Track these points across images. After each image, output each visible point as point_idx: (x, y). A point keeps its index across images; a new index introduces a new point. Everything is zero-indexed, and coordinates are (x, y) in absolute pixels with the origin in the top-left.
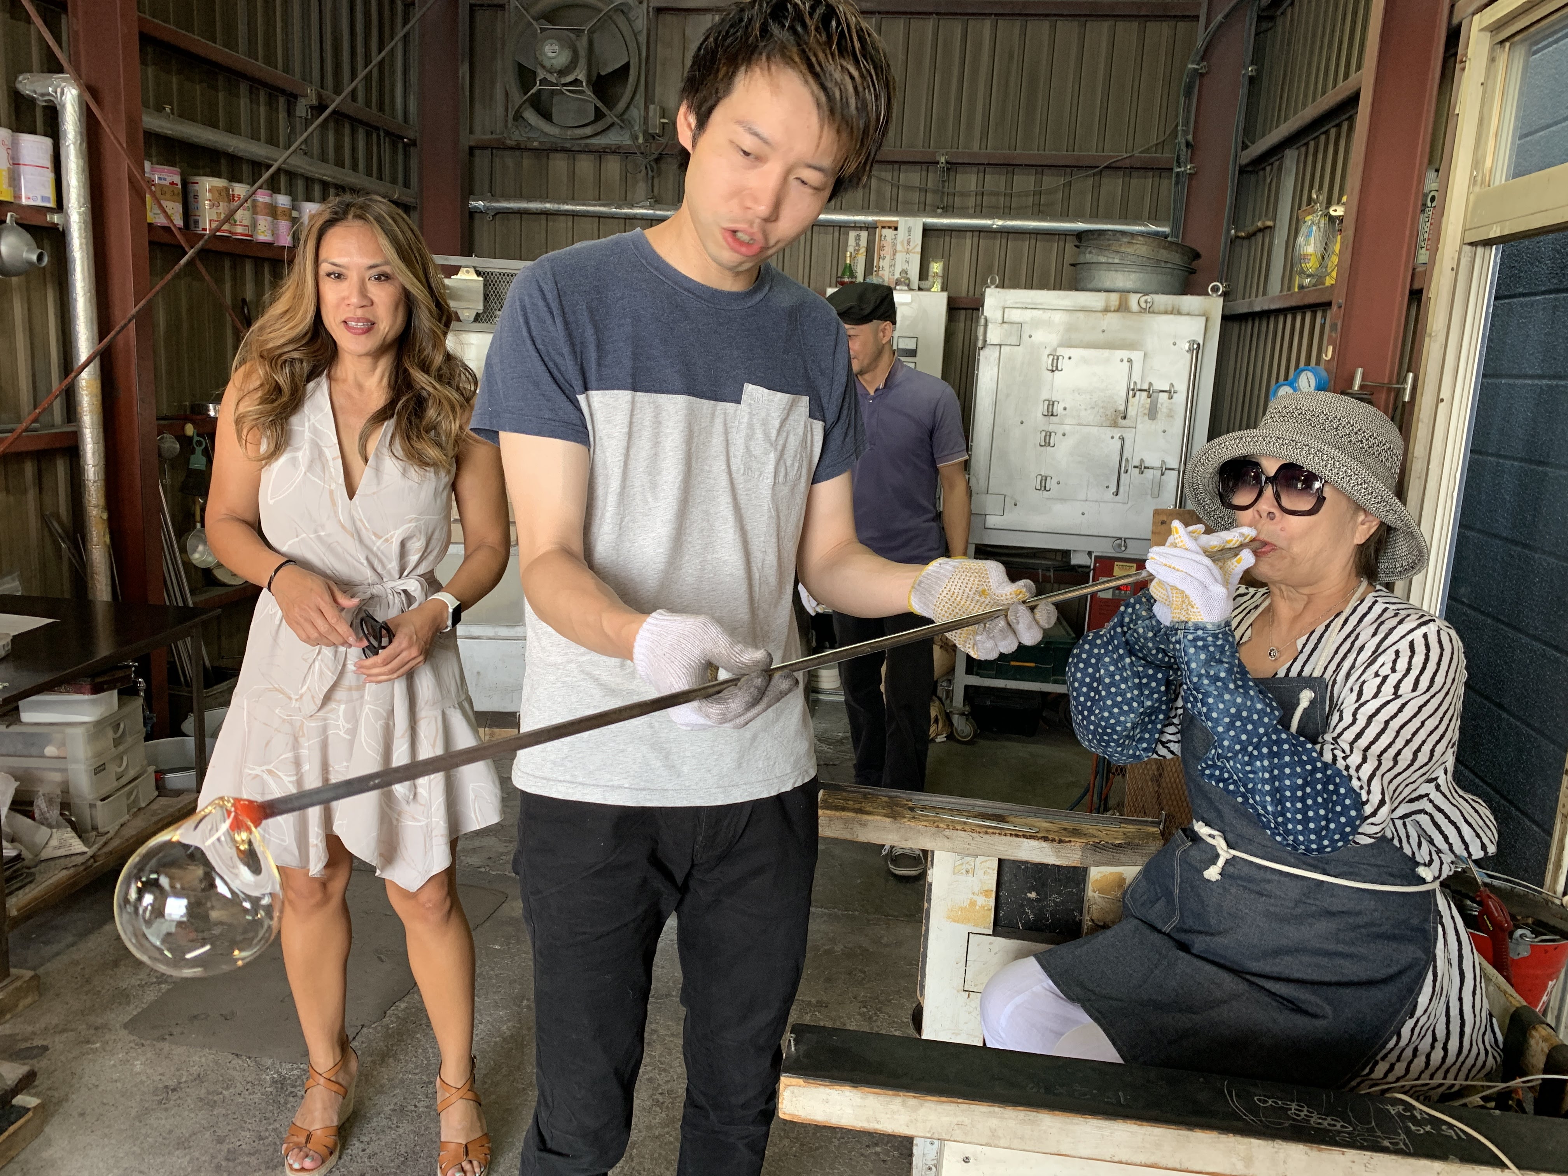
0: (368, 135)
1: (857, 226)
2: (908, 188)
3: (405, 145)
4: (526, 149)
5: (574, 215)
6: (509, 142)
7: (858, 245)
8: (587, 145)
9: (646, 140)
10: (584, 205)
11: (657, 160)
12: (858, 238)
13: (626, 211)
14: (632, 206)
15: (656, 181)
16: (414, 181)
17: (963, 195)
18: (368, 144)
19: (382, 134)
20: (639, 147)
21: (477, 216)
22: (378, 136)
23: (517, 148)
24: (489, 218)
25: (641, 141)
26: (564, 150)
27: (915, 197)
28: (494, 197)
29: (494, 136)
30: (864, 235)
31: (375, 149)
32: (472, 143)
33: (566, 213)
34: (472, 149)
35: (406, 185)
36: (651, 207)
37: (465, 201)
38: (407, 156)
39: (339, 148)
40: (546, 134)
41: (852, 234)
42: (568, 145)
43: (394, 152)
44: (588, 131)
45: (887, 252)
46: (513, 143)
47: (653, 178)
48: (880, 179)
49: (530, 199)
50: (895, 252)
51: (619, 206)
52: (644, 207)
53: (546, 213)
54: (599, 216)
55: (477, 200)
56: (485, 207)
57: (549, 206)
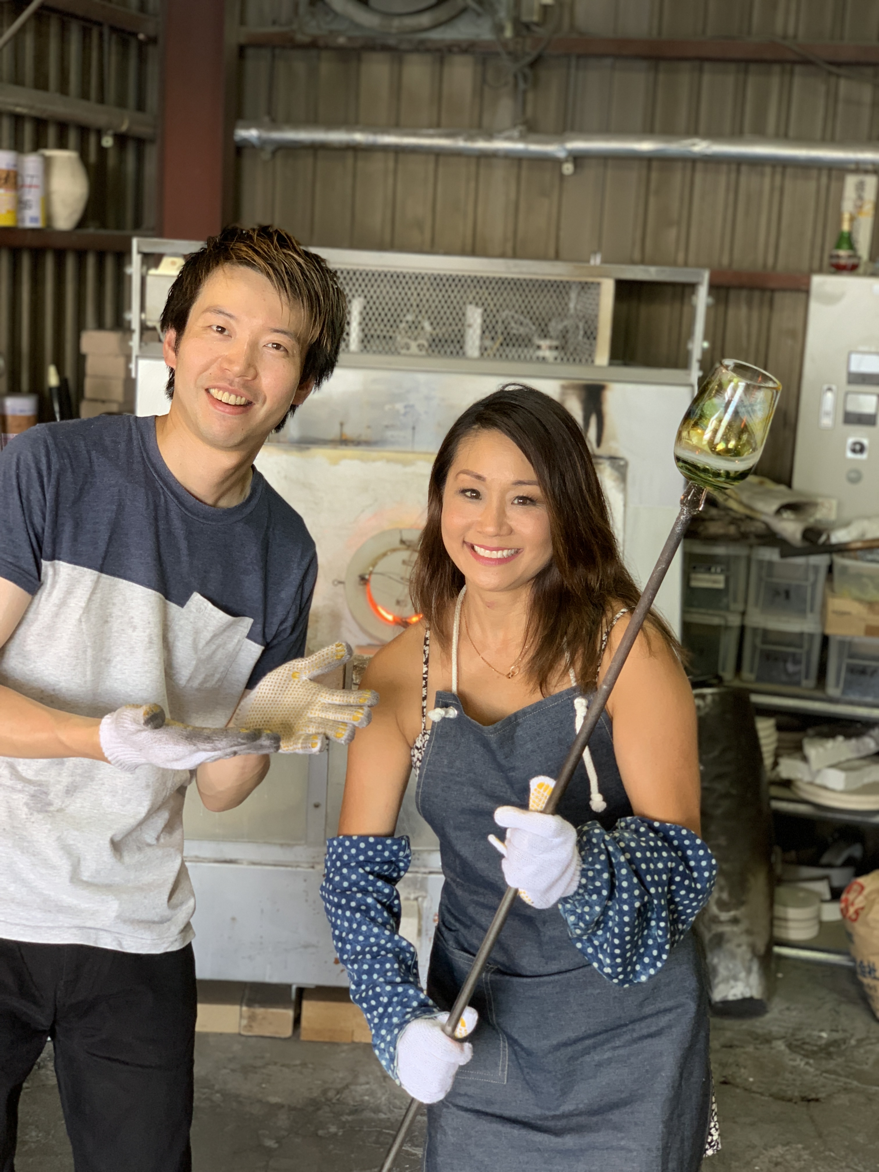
0: (86, 33)
1: (860, 169)
3: (142, 45)
4: (327, 48)
5: (398, 150)
6: (300, 38)
7: (860, 198)
8: (422, 42)
9: (517, 33)
10: (415, 135)
11: (534, 64)
12: (860, 187)
13: (481, 145)
14: (490, 136)
15: (530, 96)
16: (152, 100)
18: (85, 48)
19: (106, 31)
20: (505, 44)
21: (247, 153)
22: (101, 35)
23: (313, 45)
24: (266, 155)
25: (508, 33)
26: (385, 48)
28: (275, 123)
29: (276, 29)
30: (871, 183)
31: (95, 55)
32: (243, 40)
33: (386, 148)
34: (242, 50)
35: (141, 107)
36: (522, 138)
37: (229, 131)
38: (142, 59)
39: (40, 58)
40: (358, 26)
41: (851, 181)
42: (392, 42)
43: (124, 56)
44: (425, 20)
46: (306, 39)
47: (525, 92)
49: (331, 125)
51: (471, 138)
52: (509, 139)
53: (354, 149)
54: (438, 154)
55: (248, 127)
56: (259, 138)
57: (359, 137)
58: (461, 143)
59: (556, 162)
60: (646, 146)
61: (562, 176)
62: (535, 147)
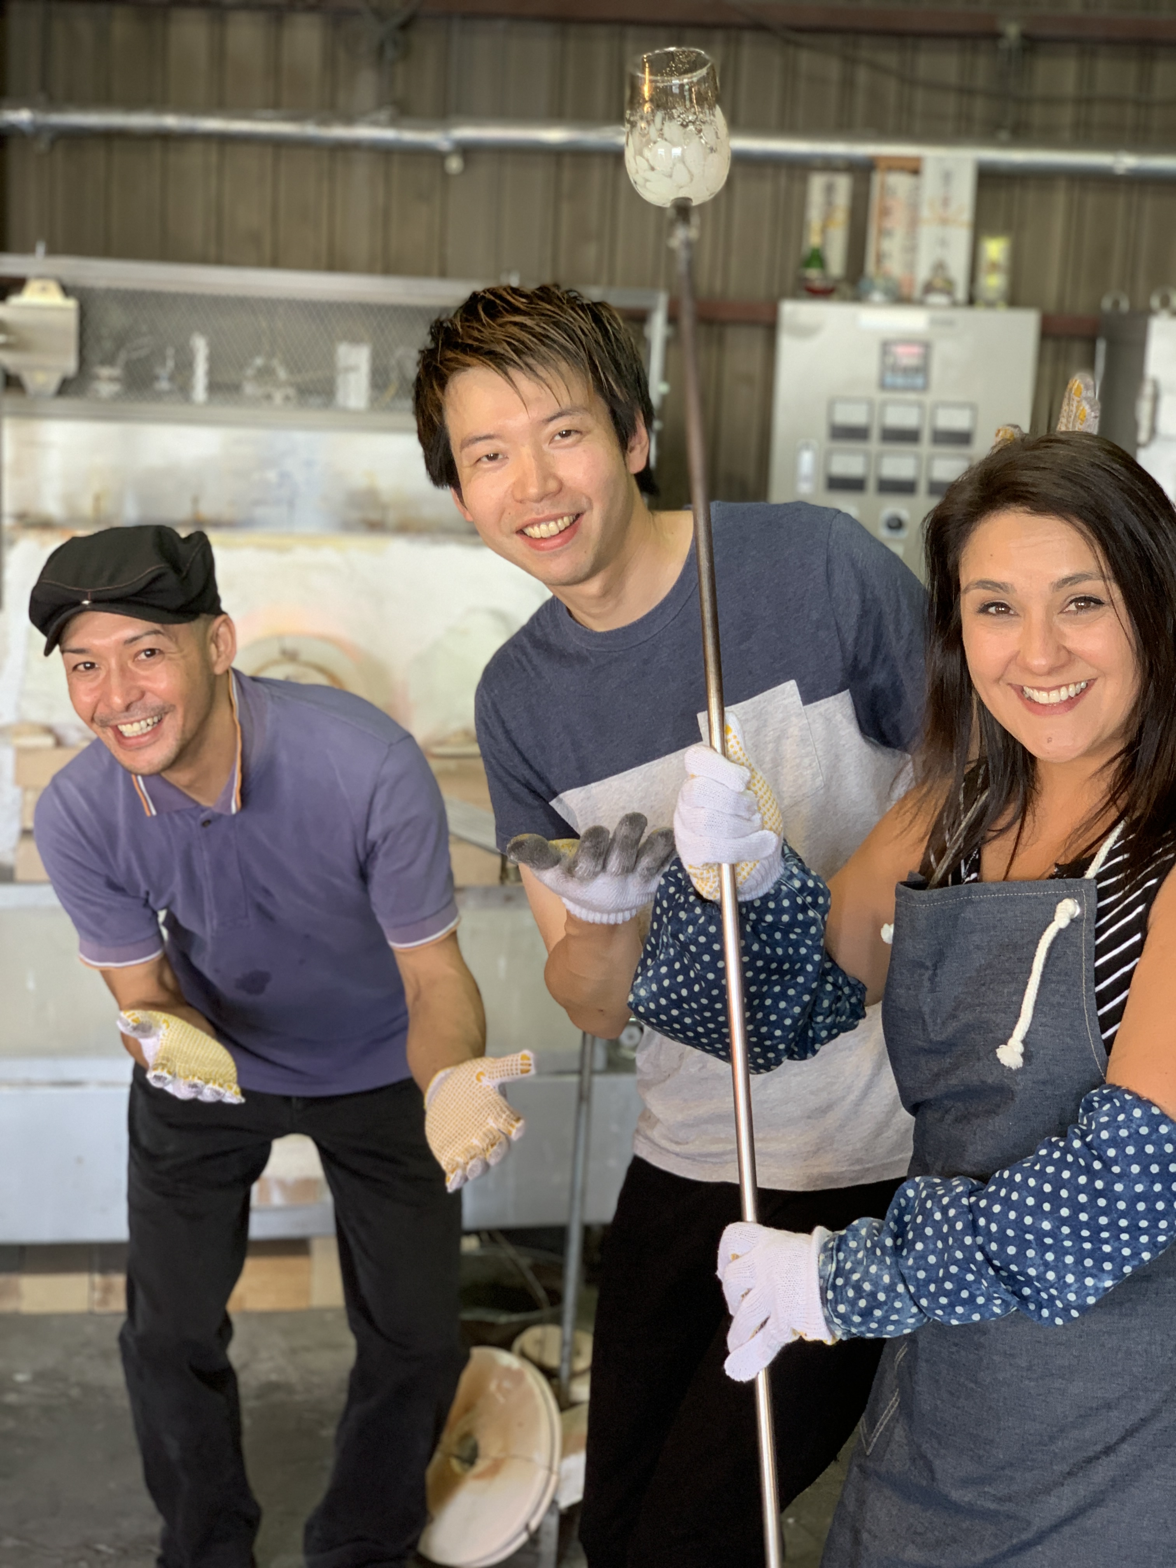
1: (829, 165)
2: (935, 86)
5: (224, 139)
7: (830, 203)
11: (405, 26)
12: (830, 189)
14: (349, 120)
15: (400, 69)
17: (1050, 101)
24: (42, 145)
27: (950, 104)
28: (53, 103)
30: (843, 184)
33: (208, 137)
36: (393, 123)
41: (817, 183)
45: (897, 222)
47: (393, 63)
48: (874, 66)
49: (131, 105)
50: (914, 223)
51: (324, 122)
52: (375, 124)
53: (165, 137)
54: (277, 143)
55: (16, 107)
56: (33, 123)
57: (171, 121)
58: (310, 130)
59: (436, 156)
60: (555, 135)
61: (446, 176)
62: (410, 136)
